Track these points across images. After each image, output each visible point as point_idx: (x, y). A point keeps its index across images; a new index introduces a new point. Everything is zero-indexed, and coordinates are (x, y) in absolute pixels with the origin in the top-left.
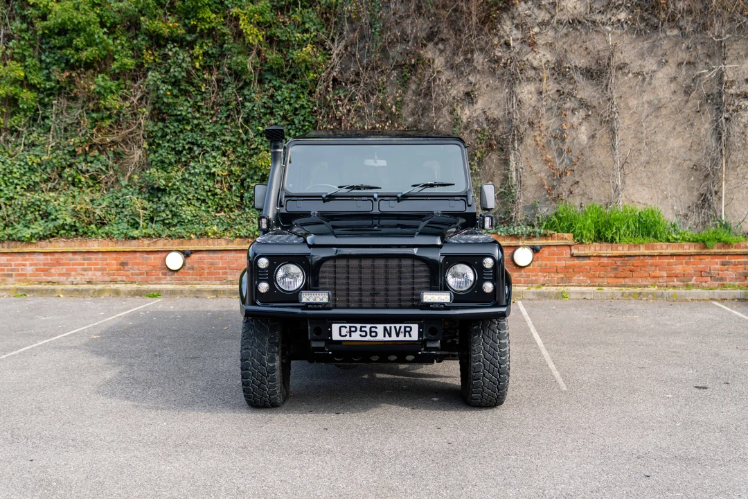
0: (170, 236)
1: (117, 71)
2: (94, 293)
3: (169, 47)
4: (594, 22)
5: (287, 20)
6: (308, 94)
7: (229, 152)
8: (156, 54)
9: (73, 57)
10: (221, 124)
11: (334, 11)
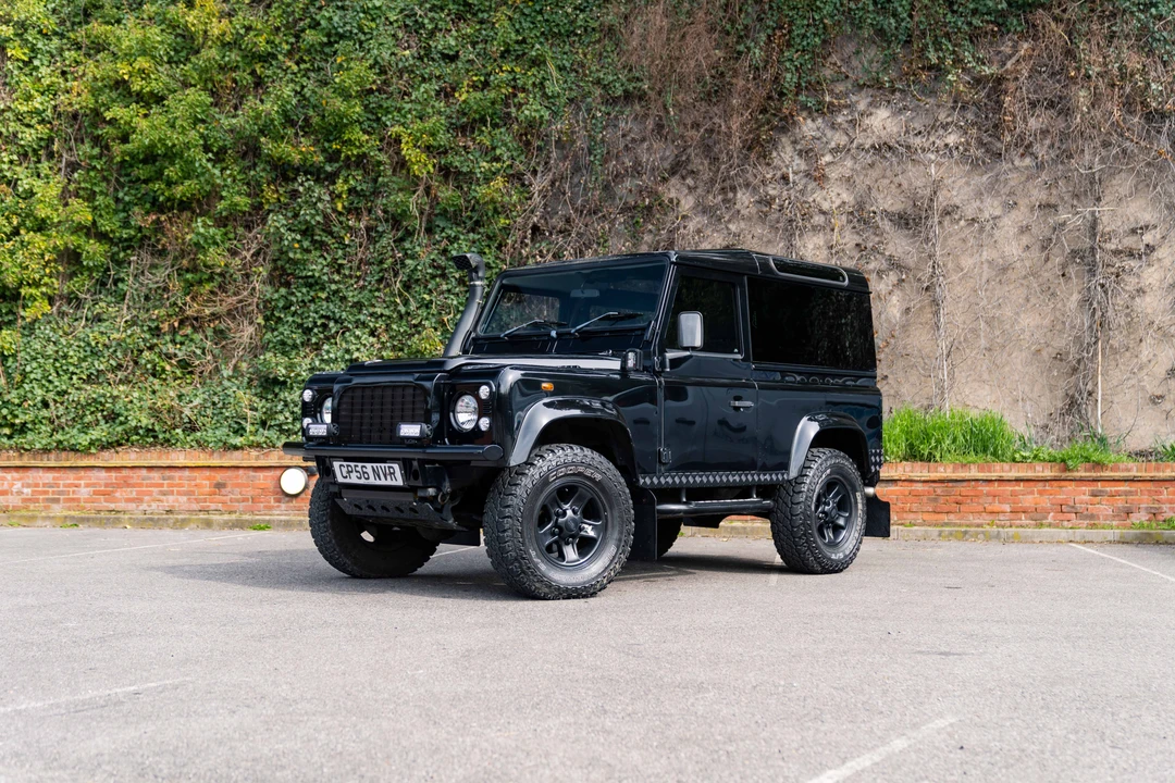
1: (224, 214)
2: (175, 523)
3: (300, 181)
4: (908, 147)
5: (471, 143)
6: (497, 248)
7: (380, 330)
8: (281, 190)
9: (163, 194)
10: (371, 291)
11: (538, 131)
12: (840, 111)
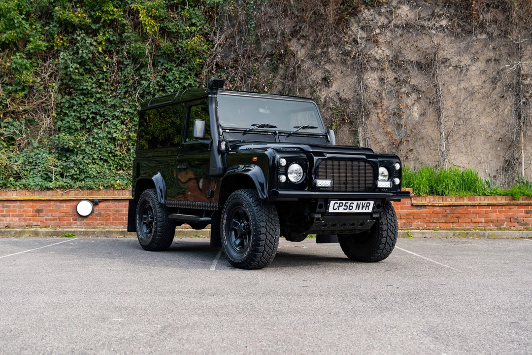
0: (80, 187)
1: (31, 51)
2: (15, 234)
3: (78, 33)
4: (422, 26)
5: (177, 16)
6: (195, 75)
7: (127, 121)
8: (65, 39)
10: (120, 98)
11: (216, 10)
12: (383, 5)
